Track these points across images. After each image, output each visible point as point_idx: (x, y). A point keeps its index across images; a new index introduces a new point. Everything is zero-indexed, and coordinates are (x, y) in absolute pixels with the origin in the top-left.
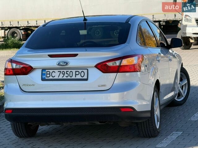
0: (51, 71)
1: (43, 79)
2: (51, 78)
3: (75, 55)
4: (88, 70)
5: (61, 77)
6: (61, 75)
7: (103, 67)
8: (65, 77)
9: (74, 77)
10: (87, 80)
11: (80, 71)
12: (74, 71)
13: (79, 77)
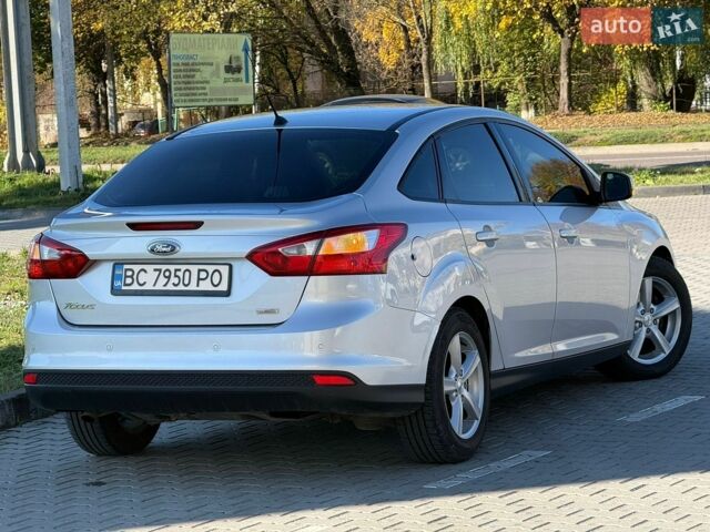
0: (137, 268)
1: (115, 291)
2: (135, 287)
3: (197, 225)
4: (231, 267)
5: (159, 287)
6: (163, 280)
7: (271, 260)
8: (170, 287)
9: (193, 287)
10: (227, 294)
11: (210, 269)
12: (194, 269)
13: (206, 286)
